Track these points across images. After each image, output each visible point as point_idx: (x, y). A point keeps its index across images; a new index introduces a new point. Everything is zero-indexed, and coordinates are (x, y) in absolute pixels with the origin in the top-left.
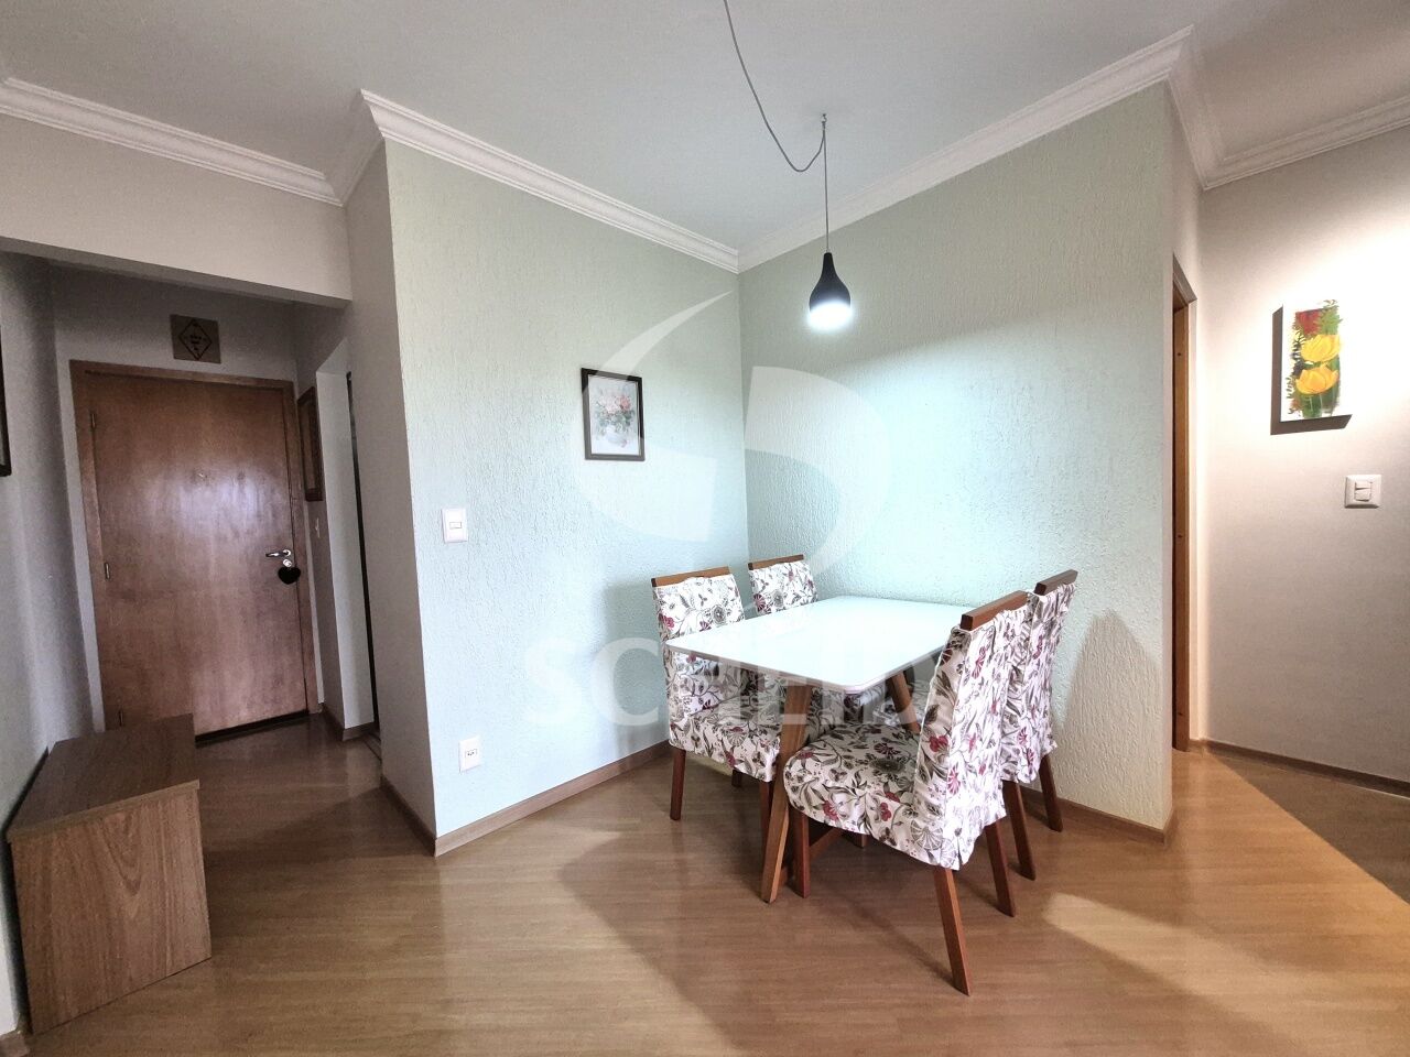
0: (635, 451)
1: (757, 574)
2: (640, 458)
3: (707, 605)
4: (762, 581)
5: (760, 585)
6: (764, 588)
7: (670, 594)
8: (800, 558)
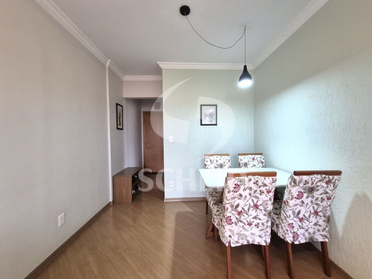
0: (215, 123)
1: (240, 157)
2: (216, 125)
3: (218, 163)
4: (241, 159)
5: (240, 160)
6: (241, 161)
7: (207, 159)
8: (261, 154)
